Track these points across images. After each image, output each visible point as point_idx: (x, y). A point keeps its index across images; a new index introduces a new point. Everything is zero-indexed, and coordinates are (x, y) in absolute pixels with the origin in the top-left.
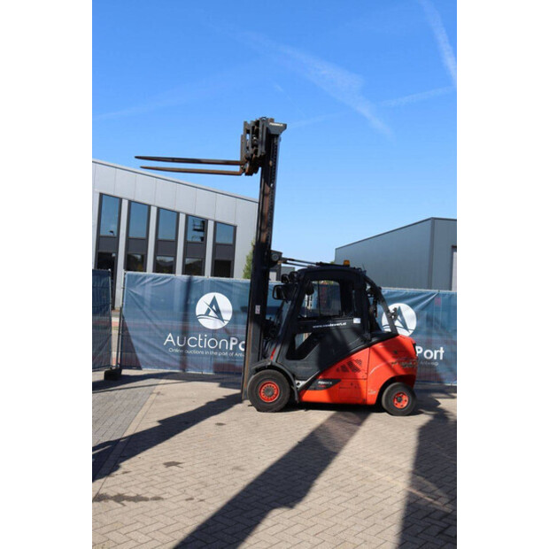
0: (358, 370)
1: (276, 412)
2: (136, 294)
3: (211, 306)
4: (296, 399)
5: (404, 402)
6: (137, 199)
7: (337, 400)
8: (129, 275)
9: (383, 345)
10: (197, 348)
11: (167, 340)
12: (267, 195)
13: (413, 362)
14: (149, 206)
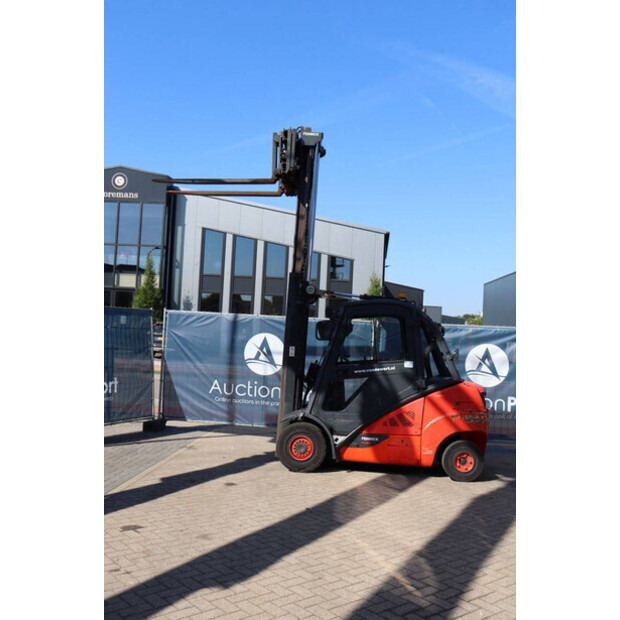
0: (409, 424)
1: (310, 472)
2: (179, 337)
3: (261, 348)
4: (334, 457)
5: (469, 465)
6: (242, 233)
7: (384, 460)
8: (170, 315)
9: (442, 394)
10: (247, 397)
11: (213, 388)
12: (303, 217)
13: (480, 416)
14: (256, 240)
